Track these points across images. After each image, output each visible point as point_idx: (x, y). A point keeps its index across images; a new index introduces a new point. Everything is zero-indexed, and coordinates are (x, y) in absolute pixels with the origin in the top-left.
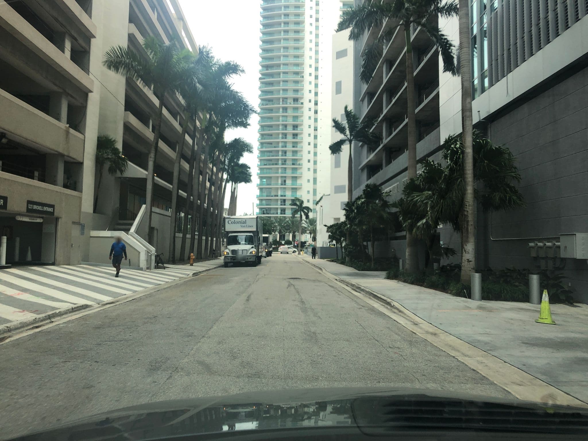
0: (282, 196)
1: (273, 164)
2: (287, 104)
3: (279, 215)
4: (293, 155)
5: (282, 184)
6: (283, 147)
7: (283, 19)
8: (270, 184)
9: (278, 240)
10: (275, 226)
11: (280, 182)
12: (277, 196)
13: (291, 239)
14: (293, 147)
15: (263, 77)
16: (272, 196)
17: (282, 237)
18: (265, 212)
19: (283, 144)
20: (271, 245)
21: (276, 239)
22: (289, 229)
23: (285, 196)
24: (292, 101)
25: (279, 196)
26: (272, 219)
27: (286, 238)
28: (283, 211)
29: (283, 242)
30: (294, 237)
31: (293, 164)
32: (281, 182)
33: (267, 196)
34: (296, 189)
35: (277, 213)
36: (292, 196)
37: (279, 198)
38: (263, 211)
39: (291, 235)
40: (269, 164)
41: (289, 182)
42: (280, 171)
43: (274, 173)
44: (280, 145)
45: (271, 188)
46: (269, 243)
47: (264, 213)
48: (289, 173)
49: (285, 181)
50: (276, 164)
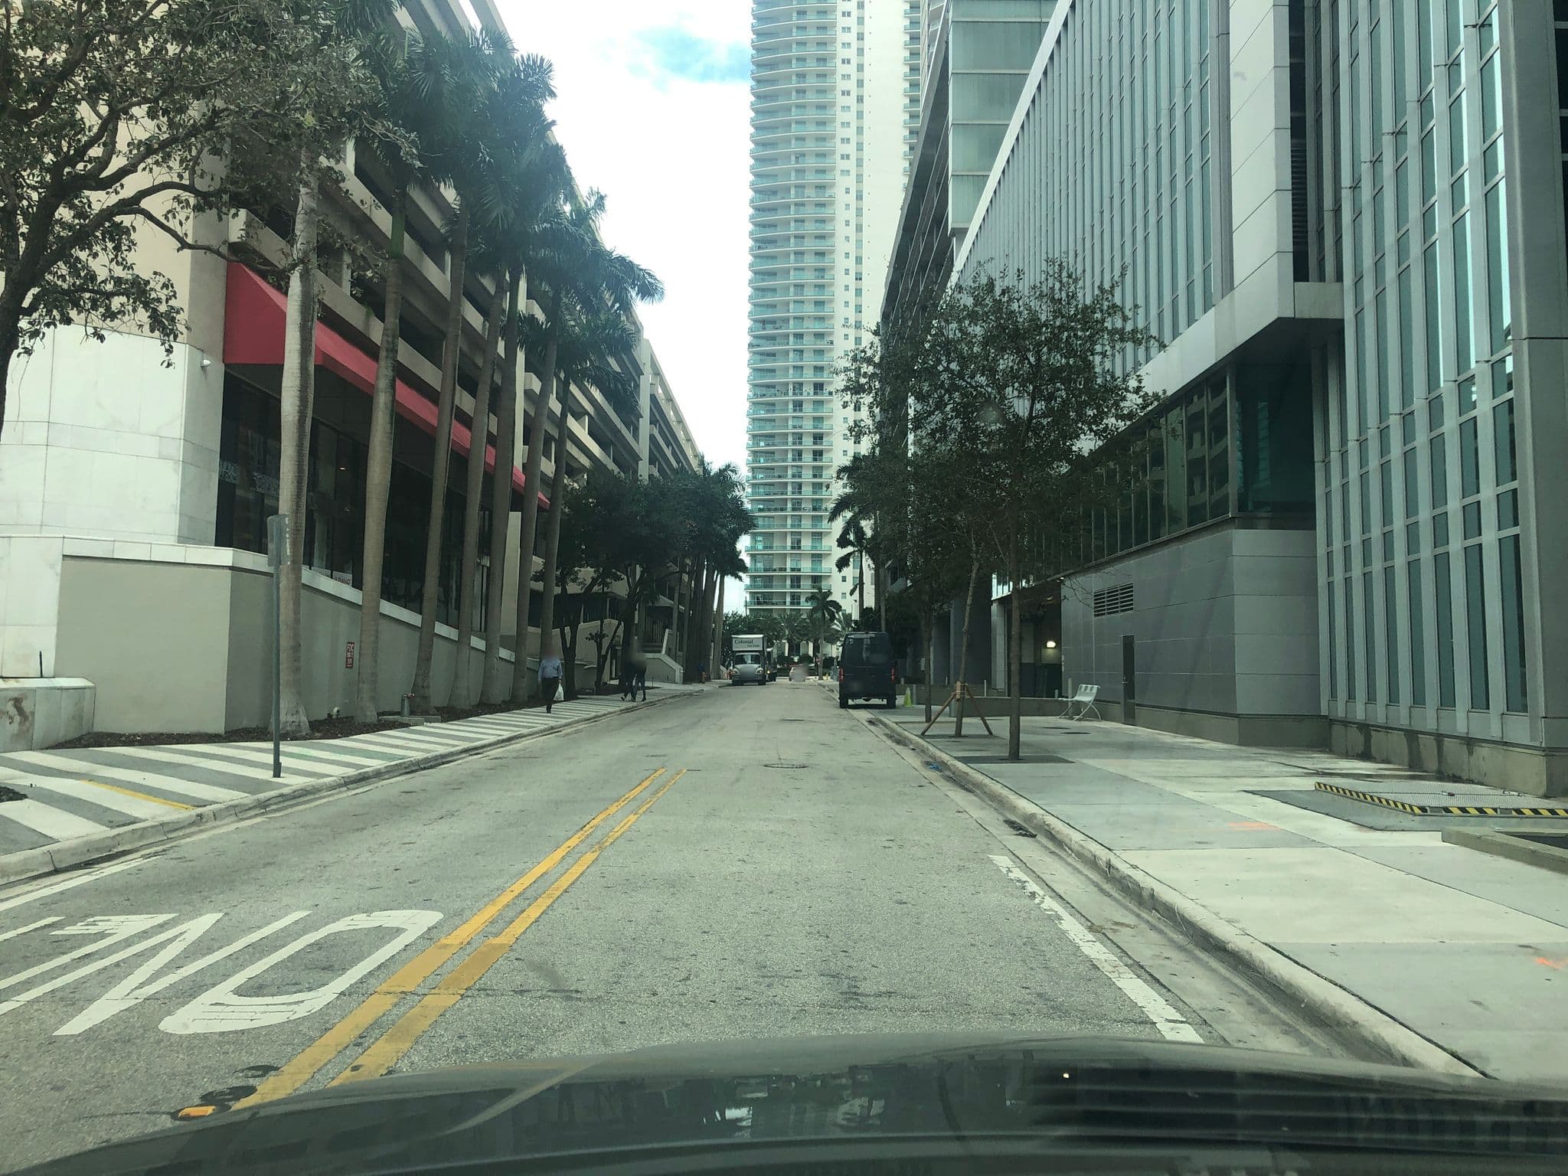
0: (793, 570)
1: (776, 510)
2: (801, 394)
3: (788, 607)
4: (814, 493)
5: (793, 548)
6: (794, 476)
7: (793, 230)
8: (771, 548)
9: (786, 655)
10: (782, 628)
11: (789, 544)
12: (785, 570)
13: (811, 653)
14: (815, 476)
15: (755, 342)
16: (775, 570)
17: (795, 648)
18: (761, 600)
19: (795, 470)
20: (775, 664)
21: (783, 653)
22: (807, 635)
23: (799, 570)
24: (812, 390)
25: (788, 570)
26: (775, 615)
27: (802, 651)
28: (795, 598)
29: (796, 659)
30: (816, 649)
31: (815, 509)
32: (792, 543)
33: (765, 570)
34: (820, 556)
35: (785, 603)
36: (813, 570)
37: (789, 573)
38: (758, 599)
39: (811, 645)
40: (769, 510)
41: (806, 543)
42: (789, 522)
43: (779, 526)
44: (790, 472)
45: (772, 554)
46: (772, 660)
47: (759, 603)
48: (807, 525)
49: (799, 541)
50: (782, 510)
